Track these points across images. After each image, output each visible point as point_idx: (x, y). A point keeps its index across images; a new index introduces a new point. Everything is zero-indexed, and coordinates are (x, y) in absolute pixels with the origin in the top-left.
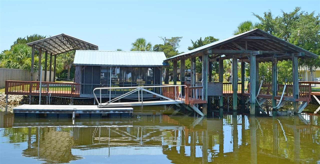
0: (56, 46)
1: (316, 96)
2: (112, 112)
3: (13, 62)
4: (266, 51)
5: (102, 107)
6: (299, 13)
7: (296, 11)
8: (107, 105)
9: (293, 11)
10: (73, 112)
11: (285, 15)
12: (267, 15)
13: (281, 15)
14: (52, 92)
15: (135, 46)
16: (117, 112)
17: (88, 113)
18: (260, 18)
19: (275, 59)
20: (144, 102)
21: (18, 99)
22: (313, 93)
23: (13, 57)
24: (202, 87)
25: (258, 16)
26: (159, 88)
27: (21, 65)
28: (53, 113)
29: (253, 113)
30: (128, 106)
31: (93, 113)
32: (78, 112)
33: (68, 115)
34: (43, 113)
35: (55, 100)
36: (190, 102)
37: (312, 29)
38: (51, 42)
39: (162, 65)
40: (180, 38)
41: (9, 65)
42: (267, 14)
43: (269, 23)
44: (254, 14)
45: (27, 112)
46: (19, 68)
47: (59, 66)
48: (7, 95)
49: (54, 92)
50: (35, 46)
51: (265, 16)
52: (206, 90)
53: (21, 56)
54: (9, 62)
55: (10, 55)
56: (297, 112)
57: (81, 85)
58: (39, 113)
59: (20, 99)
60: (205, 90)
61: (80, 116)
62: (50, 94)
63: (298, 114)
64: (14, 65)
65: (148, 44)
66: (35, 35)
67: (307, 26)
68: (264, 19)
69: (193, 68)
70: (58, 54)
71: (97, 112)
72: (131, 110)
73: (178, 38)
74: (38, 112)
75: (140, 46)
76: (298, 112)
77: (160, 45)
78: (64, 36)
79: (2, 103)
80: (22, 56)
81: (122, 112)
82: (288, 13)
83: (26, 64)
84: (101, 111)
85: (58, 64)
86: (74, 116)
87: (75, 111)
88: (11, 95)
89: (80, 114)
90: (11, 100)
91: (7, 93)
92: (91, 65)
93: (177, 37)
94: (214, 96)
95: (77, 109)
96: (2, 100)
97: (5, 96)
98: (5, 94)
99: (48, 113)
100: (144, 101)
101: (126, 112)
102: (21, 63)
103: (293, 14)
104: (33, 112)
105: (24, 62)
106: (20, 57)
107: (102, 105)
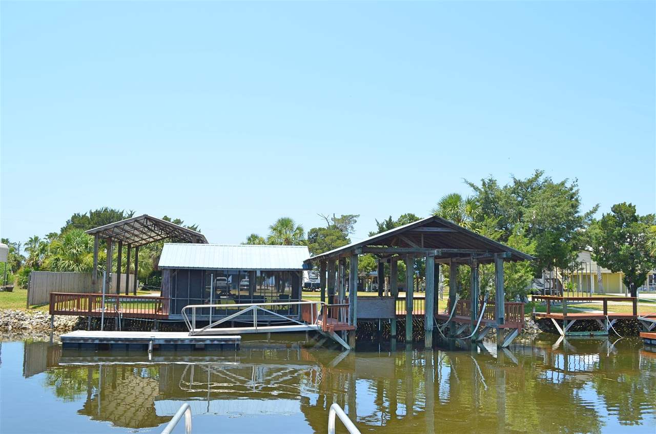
0: (136, 232)
1: (554, 319)
2: (208, 342)
3: (63, 260)
4: (454, 250)
5: (194, 334)
6: (541, 180)
7: (537, 176)
8: (202, 331)
9: (530, 175)
10: (150, 341)
11: (516, 182)
12: (487, 183)
13: (512, 184)
14: (124, 312)
15: (275, 232)
16: (216, 342)
17: (172, 343)
18: (476, 189)
19: (474, 260)
20: (258, 328)
21: (70, 322)
22: (552, 316)
23: (63, 251)
24: (349, 305)
25: (472, 185)
26: (297, 305)
27: (77, 265)
28: (120, 342)
29: (429, 346)
30: (234, 333)
31: (179, 343)
32: (157, 342)
33: (141, 347)
34: (105, 342)
35: (129, 323)
36: (329, 327)
37: (558, 208)
38: (127, 228)
39: (302, 268)
40: (356, 216)
41: (56, 265)
42: (487, 181)
43: (488, 198)
44: (466, 182)
45: (82, 342)
46: (73, 270)
47: (145, 264)
48: (53, 315)
49: (128, 312)
50: (99, 235)
51: (484, 184)
52: (355, 310)
53: (77, 251)
54: (57, 260)
55: (58, 248)
56: (500, 345)
57: (171, 299)
58: (100, 343)
59: (73, 321)
60: (353, 310)
61: (160, 348)
62: (121, 313)
63: (503, 347)
64: (66, 265)
65: (298, 228)
66: (104, 208)
67: (549, 204)
68: (483, 190)
69: (341, 275)
70: (141, 245)
71: (187, 342)
72: (238, 340)
73: (353, 217)
74: (97, 342)
75: (284, 231)
76: (503, 345)
77: (320, 229)
78: (147, 218)
79: (44, 328)
80: (79, 250)
81: (223, 343)
82: (523, 180)
83: (85, 264)
84: (191, 340)
85: (142, 262)
86: (150, 348)
87: (153, 340)
88: (59, 316)
89: (160, 345)
90: (59, 323)
91: (52, 312)
92: (186, 268)
93: (350, 216)
94: (381, 319)
95: (156, 337)
96: (44, 324)
97: (50, 316)
98: (50, 314)
99: (112, 342)
100: (259, 325)
101: (230, 343)
102: (78, 261)
103: (531, 181)
104: (90, 342)
105: (82, 260)
106: (75, 251)
107: (195, 332)
